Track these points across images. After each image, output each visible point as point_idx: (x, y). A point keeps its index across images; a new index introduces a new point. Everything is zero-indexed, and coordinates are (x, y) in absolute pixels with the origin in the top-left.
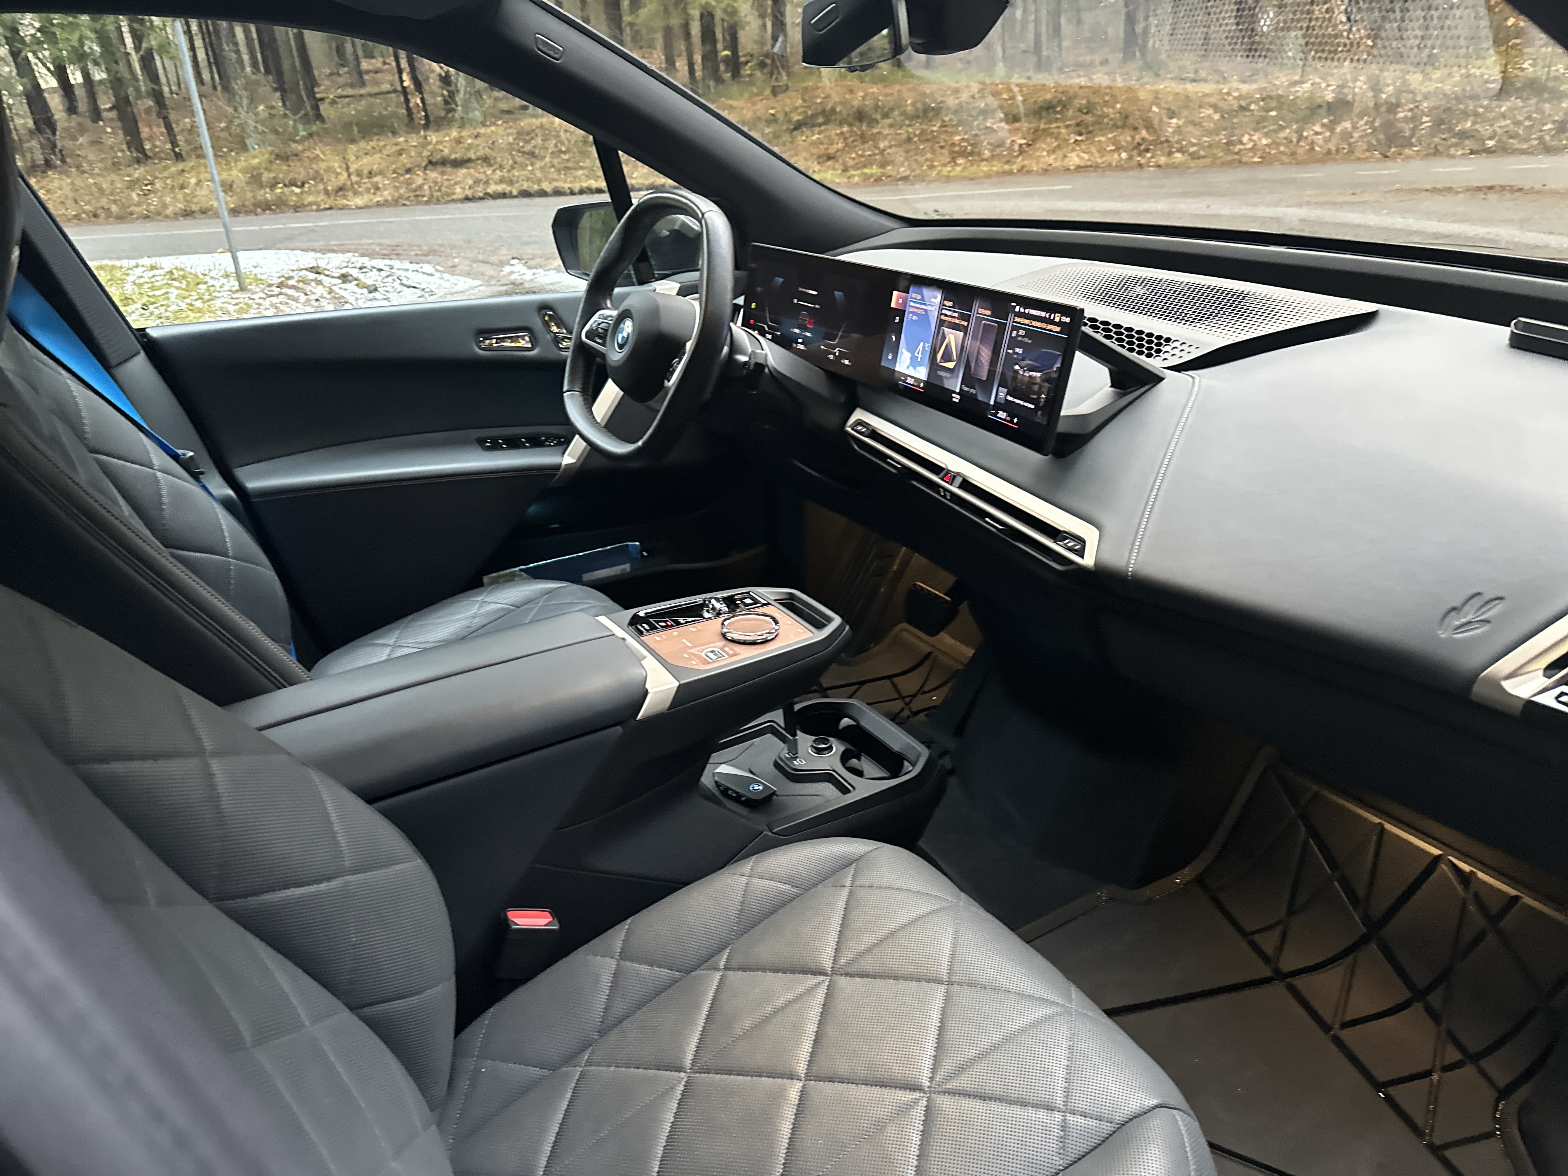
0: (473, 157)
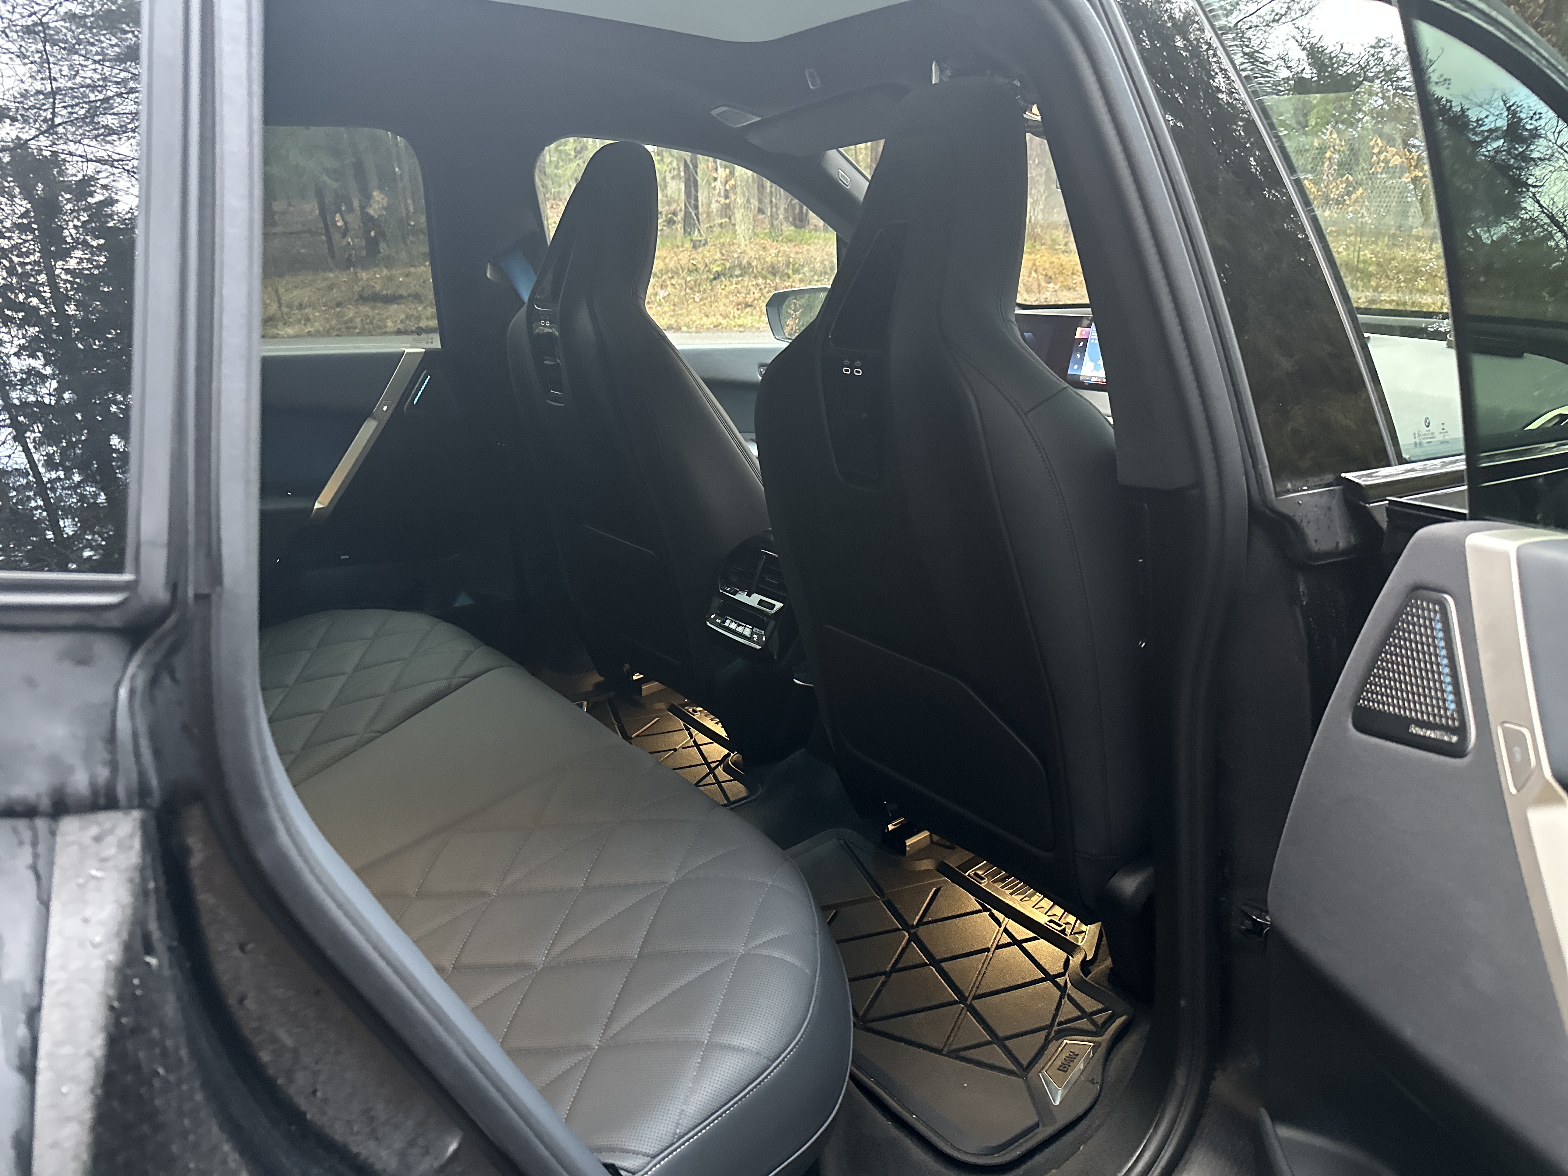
0: (404, 294)
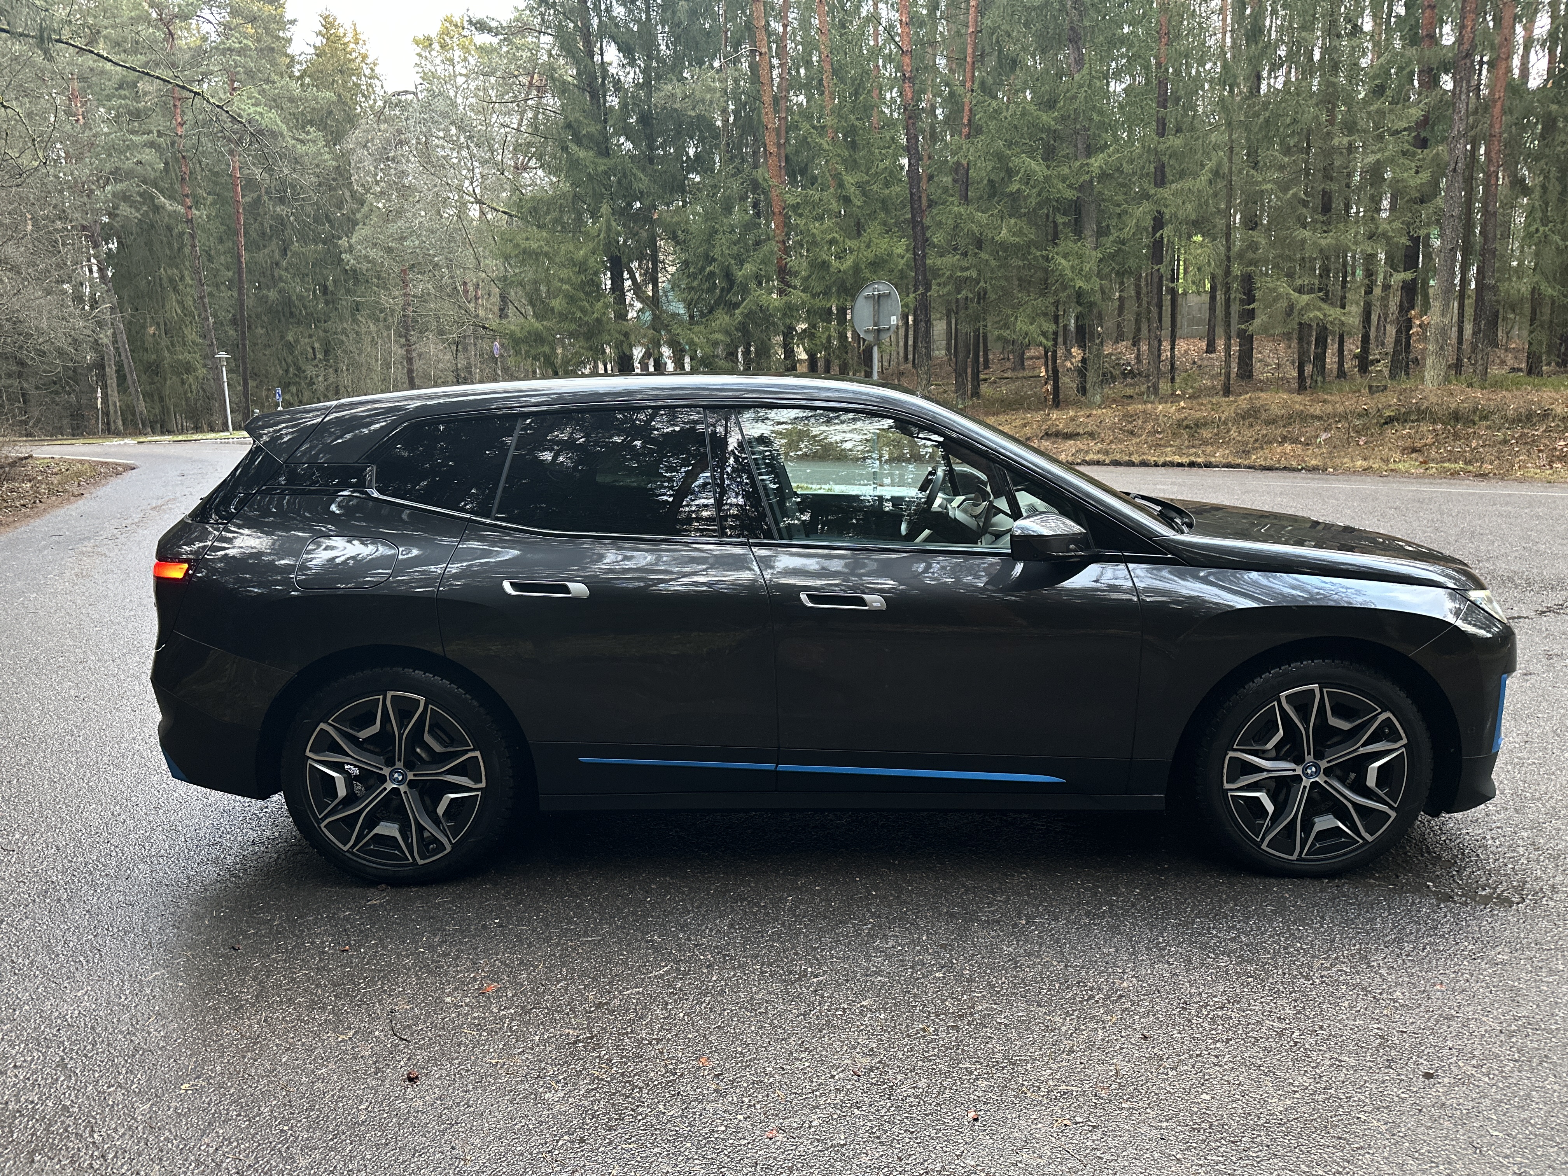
0: (1081, 432)
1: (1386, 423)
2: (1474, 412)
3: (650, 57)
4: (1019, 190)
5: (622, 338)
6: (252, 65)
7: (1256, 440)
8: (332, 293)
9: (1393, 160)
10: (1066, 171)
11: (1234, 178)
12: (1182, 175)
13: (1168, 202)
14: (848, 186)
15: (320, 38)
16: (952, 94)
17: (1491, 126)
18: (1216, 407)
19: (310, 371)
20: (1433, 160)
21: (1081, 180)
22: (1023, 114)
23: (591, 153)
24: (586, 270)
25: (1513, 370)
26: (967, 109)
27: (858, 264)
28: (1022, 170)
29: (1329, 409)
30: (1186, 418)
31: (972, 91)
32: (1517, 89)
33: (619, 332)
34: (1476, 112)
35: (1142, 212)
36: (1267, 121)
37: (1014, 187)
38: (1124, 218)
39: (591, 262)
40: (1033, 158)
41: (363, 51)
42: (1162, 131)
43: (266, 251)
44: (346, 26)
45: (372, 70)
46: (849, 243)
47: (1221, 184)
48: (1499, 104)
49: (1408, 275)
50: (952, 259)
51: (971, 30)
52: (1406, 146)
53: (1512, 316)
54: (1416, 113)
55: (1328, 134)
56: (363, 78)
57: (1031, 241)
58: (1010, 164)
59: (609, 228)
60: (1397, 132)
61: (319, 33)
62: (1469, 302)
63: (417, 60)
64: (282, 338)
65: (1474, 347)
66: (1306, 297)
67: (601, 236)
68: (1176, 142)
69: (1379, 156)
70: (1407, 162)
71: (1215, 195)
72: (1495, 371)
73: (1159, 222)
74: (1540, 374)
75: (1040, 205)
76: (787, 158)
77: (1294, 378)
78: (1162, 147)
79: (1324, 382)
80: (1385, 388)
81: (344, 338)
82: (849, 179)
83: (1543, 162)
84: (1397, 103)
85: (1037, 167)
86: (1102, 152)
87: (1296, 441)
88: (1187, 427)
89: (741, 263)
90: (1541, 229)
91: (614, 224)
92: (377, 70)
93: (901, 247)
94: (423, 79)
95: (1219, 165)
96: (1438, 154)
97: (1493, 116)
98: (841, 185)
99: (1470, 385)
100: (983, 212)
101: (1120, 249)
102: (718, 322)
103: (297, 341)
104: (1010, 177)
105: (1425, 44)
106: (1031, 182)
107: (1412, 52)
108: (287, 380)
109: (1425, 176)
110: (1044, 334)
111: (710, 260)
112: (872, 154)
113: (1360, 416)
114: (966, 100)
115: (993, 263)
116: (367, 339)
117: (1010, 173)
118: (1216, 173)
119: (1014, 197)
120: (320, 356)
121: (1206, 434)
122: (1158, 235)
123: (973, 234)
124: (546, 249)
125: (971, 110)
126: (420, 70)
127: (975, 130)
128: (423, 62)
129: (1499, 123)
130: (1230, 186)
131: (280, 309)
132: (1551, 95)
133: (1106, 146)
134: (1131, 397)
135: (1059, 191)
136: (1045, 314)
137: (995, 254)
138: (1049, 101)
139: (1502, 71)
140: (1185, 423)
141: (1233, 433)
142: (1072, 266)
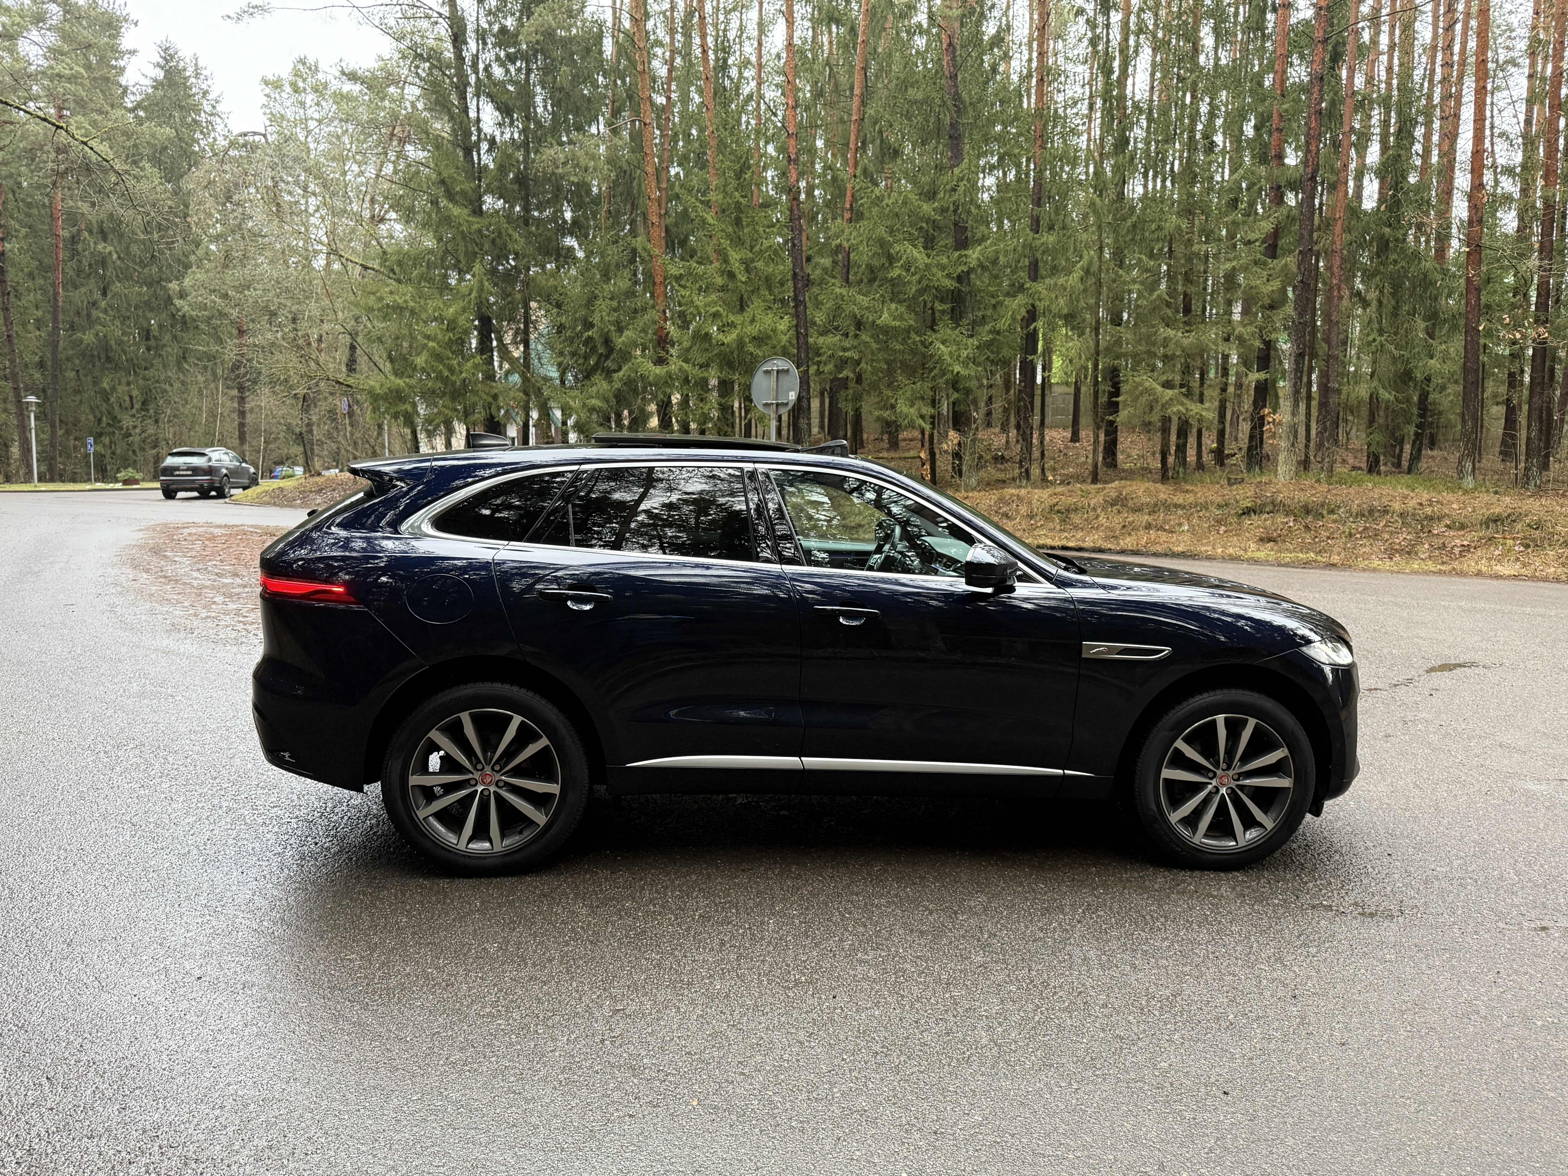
1: (1244, 514)
2: (1322, 506)
3: (528, 118)
4: (899, 276)
5: (490, 400)
6: (84, 94)
7: (1124, 526)
8: (155, 338)
9: (1246, 268)
10: (945, 261)
11: (1103, 275)
12: (1055, 270)
13: (1042, 296)
14: (732, 261)
15: (158, 70)
16: (834, 179)
17: (1333, 242)
18: (1086, 494)
19: (127, 422)
20: (1282, 270)
21: (959, 270)
22: (905, 203)
23: (465, 211)
24: (454, 329)
25: (1354, 468)
26: (849, 194)
27: (742, 338)
28: (904, 257)
29: (1190, 498)
30: (1057, 504)
31: (855, 176)
32: (1354, 210)
33: (488, 394)
34: (1319, 229)
35: (1017, 305)
36: (1134, 226)
37: (895, 273)
38: (999, 309)
39: (462, 320)
40: (915, 246)
41: (204, 87)
42: (1036, 227)
43: (83, 290)
44: (188, 60)
45: (214, 107)
46: (732, 318)
47: (1091, 281)
48: (1339, 222)
49: (1262, 376)
50: (832, 339)
51: (854, 118)
52: (1259, 256)
53: (1350, 418)
54: (1267, 226)
55: (1189, 240)
56: (203, 115)
57: (910, 326)
58: (891, 250)
59: (481, 289)
60: (1249, 242)
61: (158, 65)
62: (1314, 403)
63: (264, 100)
64: (95, 383)
65: (1320, 446)
66: (1170, 393)
67: (473, 296)
68: (1049, 239)
69: (1234, 263)
70: (1259, 270)
71: (1085, 291)
72: (1339, 468)
73: (1032, 315)
74: (1379, 473)
75: (921, 292)
76: (667, 230)
77: (1157, 468)
78: (1038, 243)
79: (1185, 473)
80: (1243, 480)
81: (167, 387)
82: (735, 256)
83: (1378, 278)
84: (1249, 216)
85: (918, 254)
86: (980, 245)
87: (1161, 528)
88: (1058, 512)
89: (620, 330)
90: (1378, 339)
91: (486, 284)
92: (220, 108)
93: (784, 324)
94: (271, 121)
95: (1090, 264)
96: (1286, 265)
97: (1334, 234)
98: (726, 261)
99: (1318, 481)
100: (864, 295)
101: (995, 339)
102: (594, 388)
103: (113, 389)
104: (891, 264)
105: (1273, 164)
106: (913, 270)
107: (1262, 170)
108: (98, 430)
109: (1276, 285)
110: (922, 417)
111: (589, 325)
112: (757, 232)
113: (1219, 506)
114: (849, 186)
115: (875, 346)
116: (194, 390)
117: (891, 259)
118: (1087, 271)
119: (895, 283)
120: (137, 406)
121: (1076, 519)
122: (1032, 327)
123: (855, 316)
124: (411, 304)
125: (853, 196)
126: (268, 111)
127: (857, 216)
128: (272, 104)
129: (1338, 238)
130: (1099, 283)
131: (96, 353)
132: (1385, 218)
133: (984, 238)
134: (1004, 482)
135: (938, 280)
136: (923, 398)
137: (875, 338)
138: (929, 192)
139: (1341, 194)
140: (1056, 508)
141: (1102, 520)
142: (951, 353)
